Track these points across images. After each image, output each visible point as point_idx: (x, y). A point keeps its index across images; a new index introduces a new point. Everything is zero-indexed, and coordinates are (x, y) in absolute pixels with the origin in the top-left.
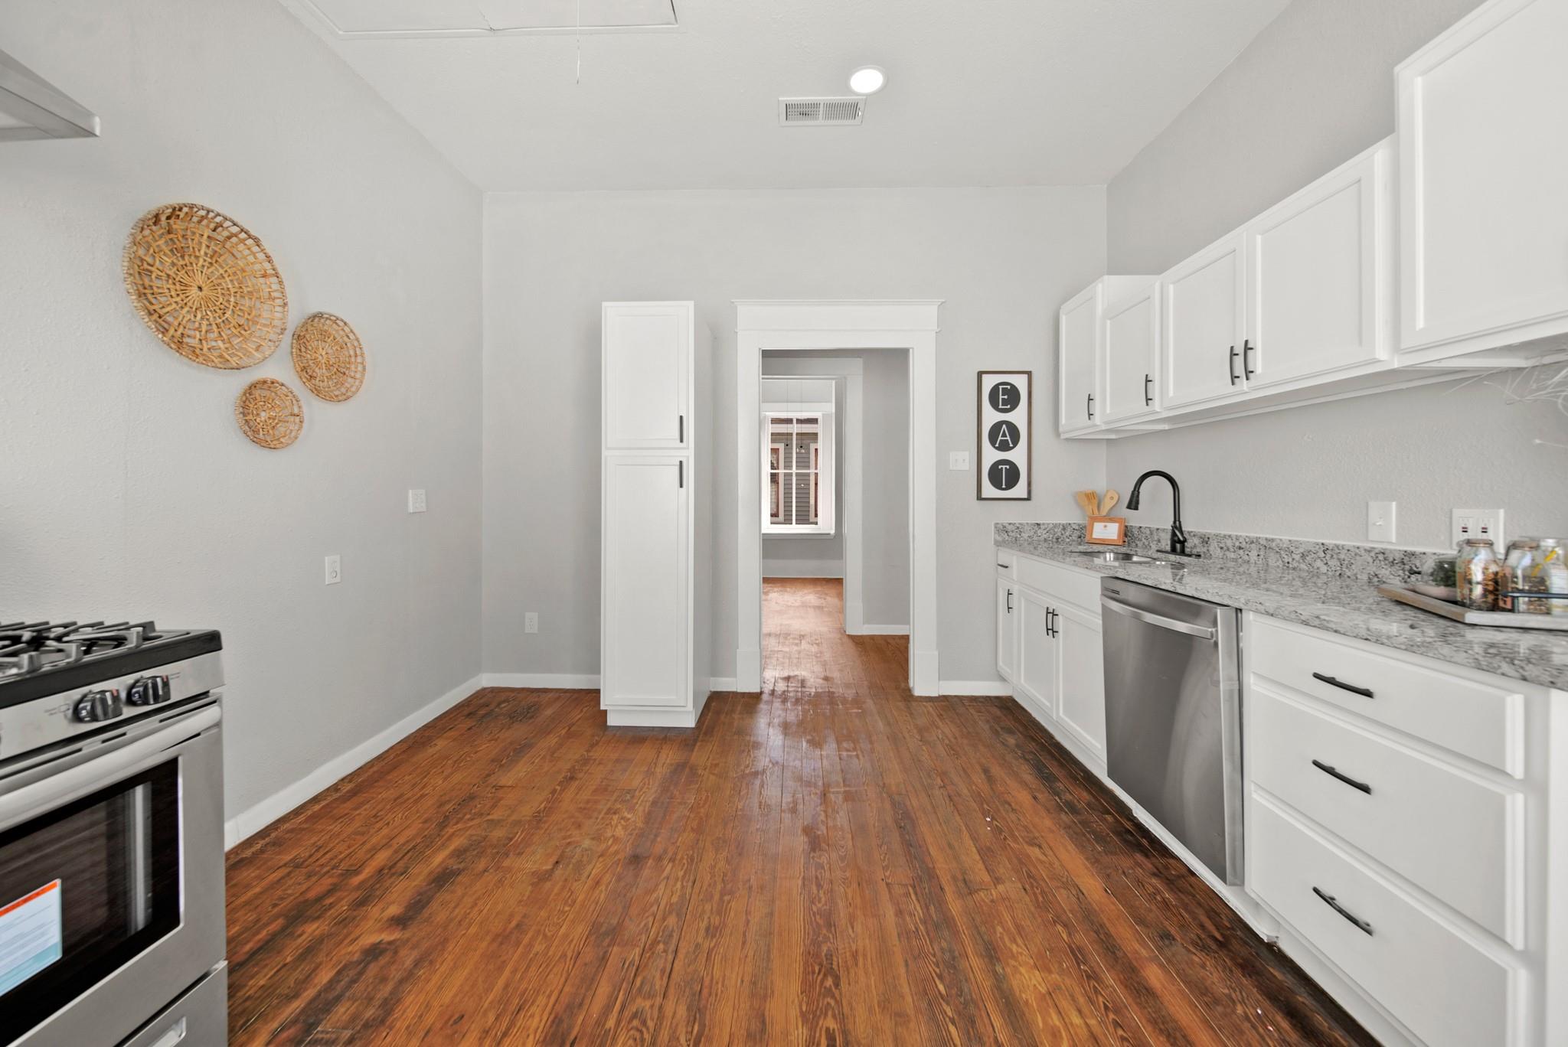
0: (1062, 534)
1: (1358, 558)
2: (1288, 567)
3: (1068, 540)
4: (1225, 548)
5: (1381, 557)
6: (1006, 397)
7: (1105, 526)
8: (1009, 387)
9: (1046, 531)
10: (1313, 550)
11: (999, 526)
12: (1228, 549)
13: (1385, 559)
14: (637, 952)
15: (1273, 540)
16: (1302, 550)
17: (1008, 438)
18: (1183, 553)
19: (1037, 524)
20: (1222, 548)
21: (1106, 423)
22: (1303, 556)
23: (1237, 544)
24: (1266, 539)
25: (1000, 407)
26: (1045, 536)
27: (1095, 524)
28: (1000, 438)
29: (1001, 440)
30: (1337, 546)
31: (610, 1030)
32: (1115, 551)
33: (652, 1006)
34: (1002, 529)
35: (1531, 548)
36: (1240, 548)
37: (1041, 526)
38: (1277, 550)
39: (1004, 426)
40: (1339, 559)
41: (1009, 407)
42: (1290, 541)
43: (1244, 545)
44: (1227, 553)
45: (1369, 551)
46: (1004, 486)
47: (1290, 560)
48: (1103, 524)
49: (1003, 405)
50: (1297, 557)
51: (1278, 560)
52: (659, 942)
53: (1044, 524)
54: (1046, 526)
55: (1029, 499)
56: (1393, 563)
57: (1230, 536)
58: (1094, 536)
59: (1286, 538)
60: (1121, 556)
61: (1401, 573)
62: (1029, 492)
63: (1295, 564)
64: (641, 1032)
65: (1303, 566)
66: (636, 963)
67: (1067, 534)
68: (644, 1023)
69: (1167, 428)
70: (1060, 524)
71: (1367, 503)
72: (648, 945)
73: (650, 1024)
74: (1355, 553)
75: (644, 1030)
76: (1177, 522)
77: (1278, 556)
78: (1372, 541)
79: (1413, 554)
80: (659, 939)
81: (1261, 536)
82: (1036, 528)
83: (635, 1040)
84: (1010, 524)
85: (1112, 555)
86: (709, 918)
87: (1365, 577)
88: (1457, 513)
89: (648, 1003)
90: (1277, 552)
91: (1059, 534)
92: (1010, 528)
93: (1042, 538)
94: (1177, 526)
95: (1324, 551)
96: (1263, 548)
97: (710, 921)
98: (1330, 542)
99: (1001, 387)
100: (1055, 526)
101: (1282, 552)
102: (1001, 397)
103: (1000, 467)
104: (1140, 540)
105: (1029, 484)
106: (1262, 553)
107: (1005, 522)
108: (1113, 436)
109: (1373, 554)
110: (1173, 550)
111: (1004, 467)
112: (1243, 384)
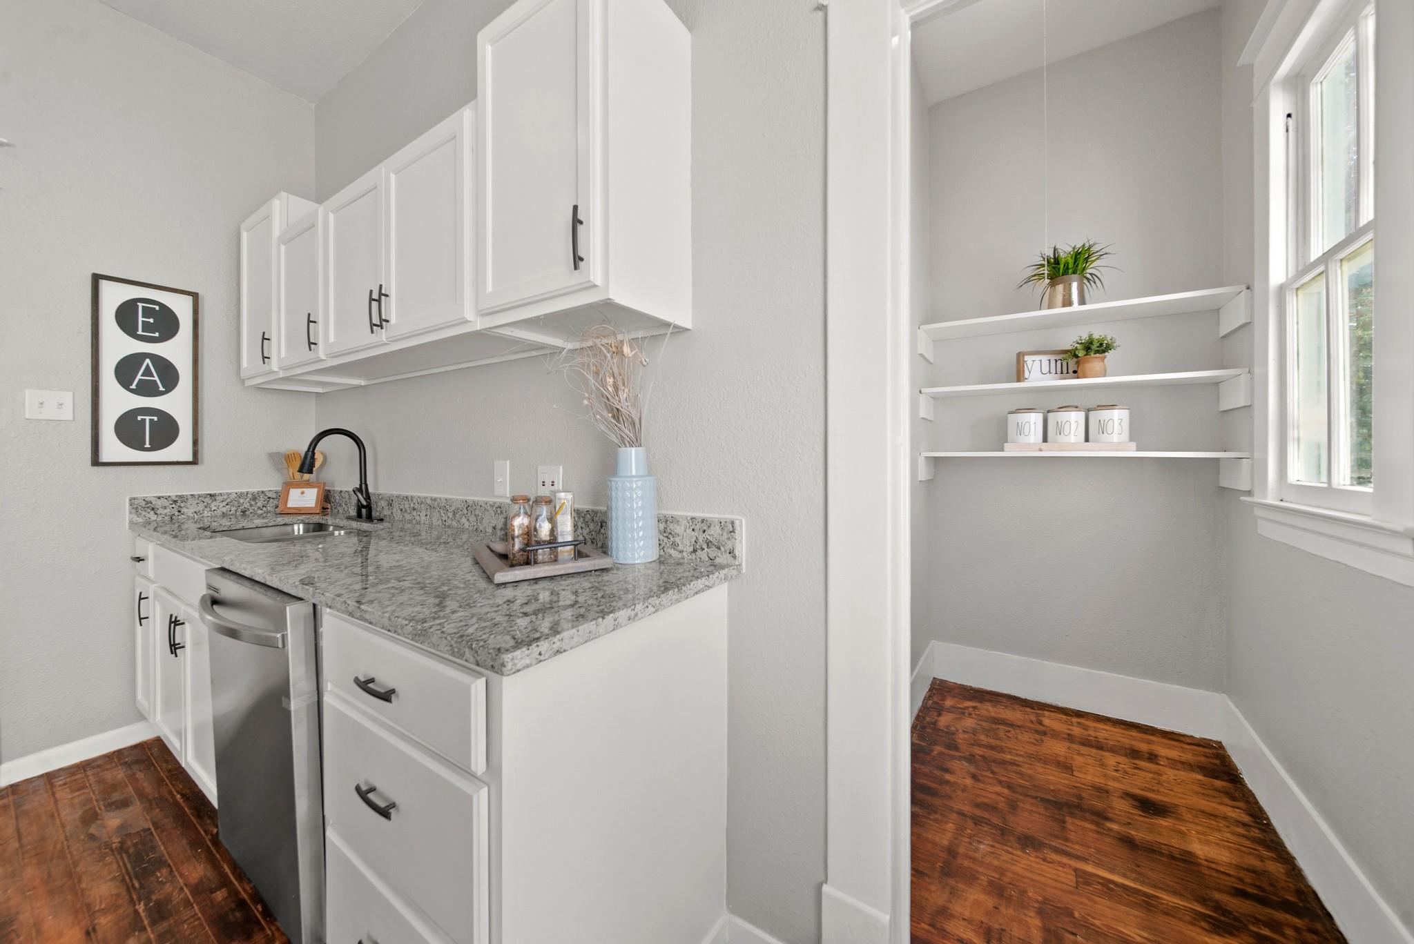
0: (251, 505)
1: (486, 513)
2: (445, 525)
3: (260, 512)
4: (404, 510)
6: (151, 320)
7: (303, 493)
8: (157, 308)
9: (225, 503)
10: (460, 507)
11: (136, 502)
12: (406, 511)
15: (435, 499)
16: (453, 508)
17: (156, 378)
18: (370, 518)
19: (211, 495)
20: (401, 510)
21: (286, 369)
22: (454, 513)
23: (412, 505)
24: (431, 499)
25: (140, 332)
26: (224, 510)
27: (291, 490)
28: (139, 377)
29: (140, 380)
30: (474, 502)
32: (307, 521)
34: (142, 506)
35: (546, 502)
37: (217, 498)
38: (438, 508)
39: (148, 361)
40: (475, 515)
41: (157, 335)
42: (446, 500)
43: (416, 505)
44: (406, 515)
45: (495, 505)
46: (147, 445)
47: (446, 518)
48: (300, 490)
49: (143, 331)
51: (438, 520)
53: (221, 494)
54: (225, 497)
55: (195, 462)
57: (407, 497)
58: (290, 505)
59: (444, 496)
60: (311, 527)
62: (195, 453)
63: (450, 522)
65: (455, 524)
67: (260, 504)
69: (363, 384)
70: (247, 493)
71: (494, 462)
74: (484, 507)
76: (363, 486)
77: (439, 515)
78: (497, 497)
81: (428, 495)
82: (208, 500)
84: (159, 498)
85: (301, 526)
88: (540, 470)
90: (438, 511)
91: (247, 505)
92: (159, 503)
93: (219, 513)
94: (363, 489)
95: (467, 508)
96: (429, 507)
98: (470, 498)
99: (140, 305)
100: (240, 495)
101: (441, 511)
102: (141, 319)
103: (139, 418)
104: (340, 505)
105: (195, 443)
106: (428, 513)
107: (151, 494)
108: (320, 390)
109: (494, 509)
110: (359, 515)
111: (147, 418)
112: (382, 335)
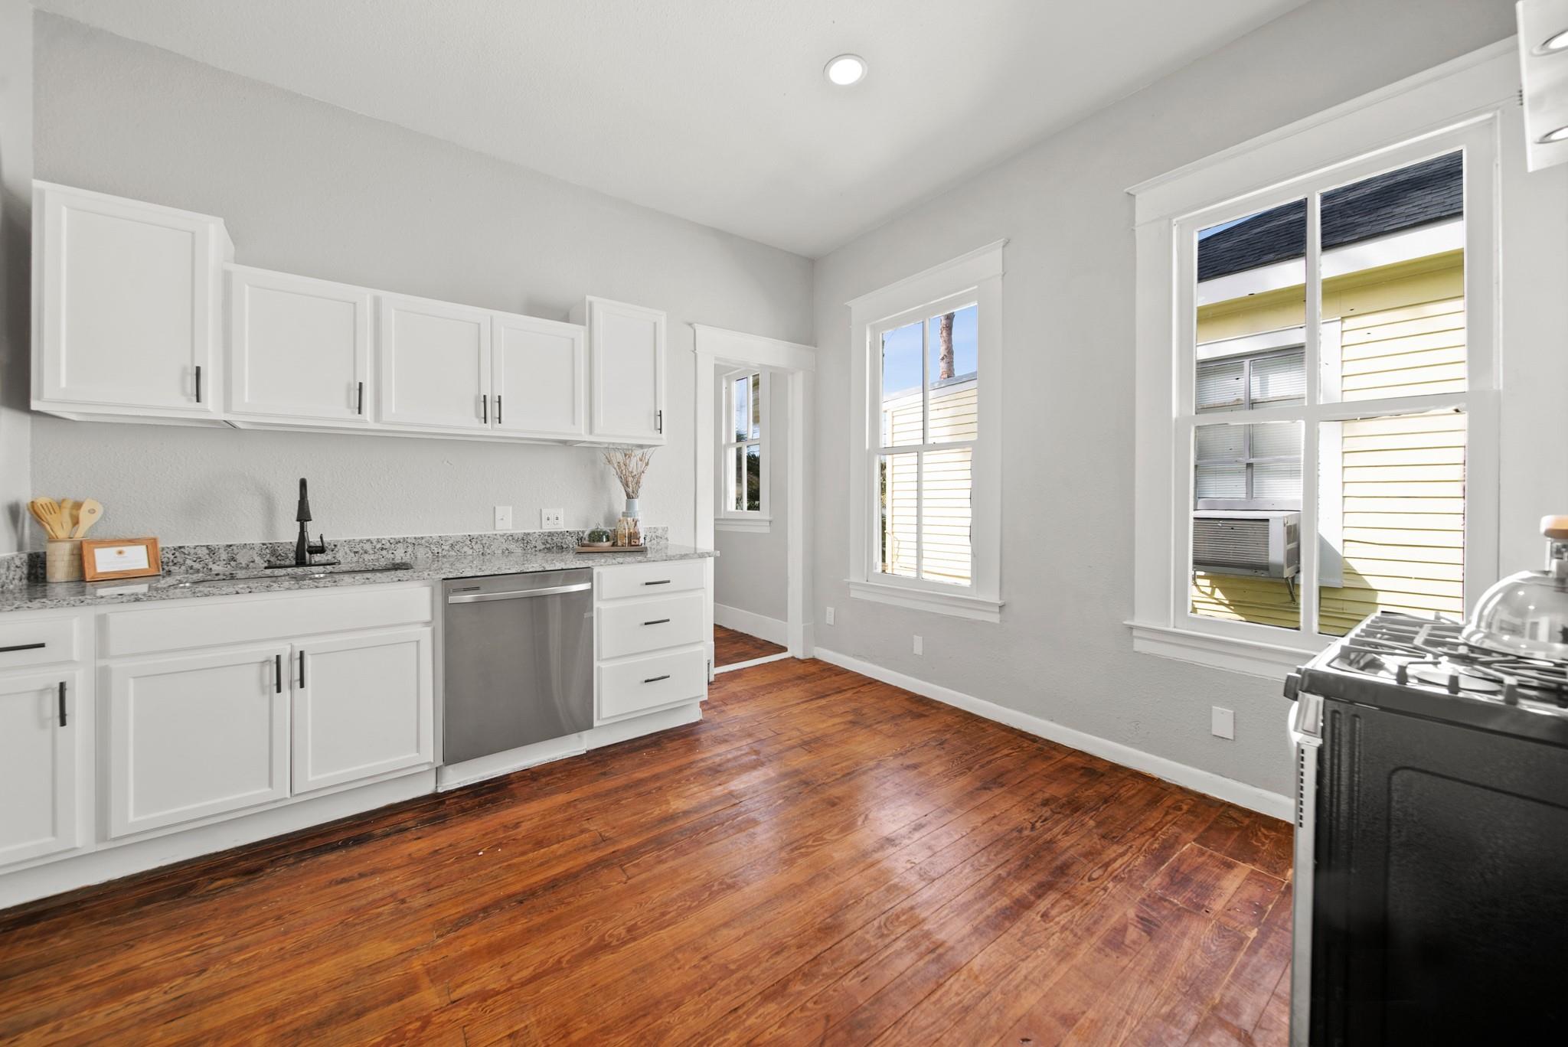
5: (510, 538)
7: (121, 553)
10: (461, 540)
13: (513, 539)
14: (847, 981)
15: (422, 538)
16: (450, 542)
18: (310, 563)
22: (452, 546)
23: (379, 546)
24: (415, 538)
27: (97, 550)
30: (481, 536)
31: (904, 940)
33: (868, 933)
36: (382, 549)
38: (427, 544)
40: (482, 544)
42: (439, 536)
43: (388, 545)
45: (503, 536)
47: (440, 551)
48: (115, 550)
50: (447, 548)
52: (823, 975)
56: (517, 541)
57: (368, 540)
58: (100, 569)
59: (435, 535)
61: (522, 545)
63: (445, 553)
64: (885, 924)
66: (854, 972)
68: (880, 927)
71: (495, 508)
72: (835, 979)
73: (876, 923)
75: (882, 924)
77: (428, 549)
78: (499, 530)
79: (529, 534)
80: (821, 977)
81: (410, 536)
83: (891, 923)
86: (767, 961)
87: (500, 552)
88: (544, 511)
89: (868, 936)
90: (427, 546)
95: (470, 541)
96: (410, 546)
97: (769, 958)
101: (432, 546)
110: (303, 562)
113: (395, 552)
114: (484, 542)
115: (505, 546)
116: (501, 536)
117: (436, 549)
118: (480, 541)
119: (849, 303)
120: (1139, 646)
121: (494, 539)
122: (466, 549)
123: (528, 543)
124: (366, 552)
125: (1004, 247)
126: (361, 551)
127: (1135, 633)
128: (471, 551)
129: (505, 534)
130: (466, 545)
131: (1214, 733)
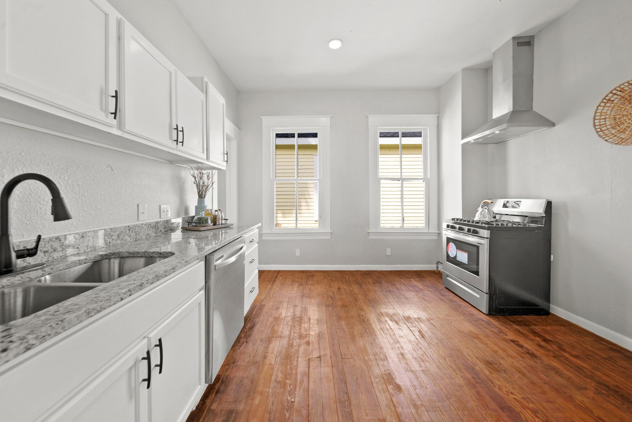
5: (149, 226)
13: (151, 226)
16: (118, 233)
40: (135, 232)
47: (111, 241)
50: (115, 238)
56: (153, 228)
61: (154, 231)
63: (114, 242)
78: (147, 220)
87: (144, 237)
88: (162, 207)
98: (131, 224)
113: (79, 247)
114: (136, 230)
115: (147, 232)
116: (145, 225)
117: (108, 239)
118: (135, 230)
119: (262, 117)
120: (371, 237)
121: (142, 227)
122: (126, 237)
123: (158, 228)
124: (55, 250)
125: (331, 118)
126: (51, 250)
127: (370, 234)
128: (129, 238)
129: (147, 223)
130: (127, 234)
131: (387, 255)
